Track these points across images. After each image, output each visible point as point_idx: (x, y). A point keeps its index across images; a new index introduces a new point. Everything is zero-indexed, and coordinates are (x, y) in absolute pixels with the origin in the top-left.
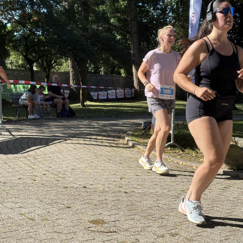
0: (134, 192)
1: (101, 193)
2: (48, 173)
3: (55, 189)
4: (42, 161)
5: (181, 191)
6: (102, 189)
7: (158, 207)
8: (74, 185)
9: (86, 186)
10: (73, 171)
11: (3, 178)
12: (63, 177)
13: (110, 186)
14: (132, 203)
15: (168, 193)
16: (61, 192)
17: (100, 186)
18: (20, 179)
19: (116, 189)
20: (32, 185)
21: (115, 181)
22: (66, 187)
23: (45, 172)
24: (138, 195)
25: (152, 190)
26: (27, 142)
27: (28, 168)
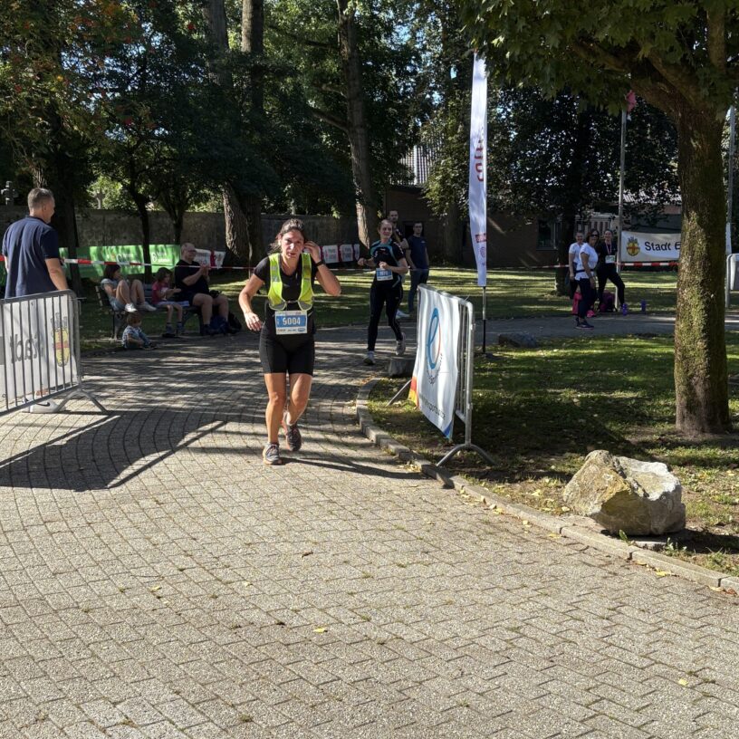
0: (400, 638)
1: (321, 646)
2: (190, 565)
3: (208, 633)
4: (175, 513)
5: (512, 630)
6: (323, 629)
7: (467, 706)
8: (255, 615)
9: (283, 620)
10: (249, 550)
11: (83, 590)
12: (225, 580)
13: (341, 614)
14: (400, 691)
15: (482, 641)
16: (224, 647)
17: (316, 615)
18: (122, 591)
19: (356, 627)
20: (153, 616)
21: (352, 594)
22: (237, 627)
23: (182, 561)
24: (411, 653)
25: (443, 629)
26: (139, 437)
27: (142, 545)
